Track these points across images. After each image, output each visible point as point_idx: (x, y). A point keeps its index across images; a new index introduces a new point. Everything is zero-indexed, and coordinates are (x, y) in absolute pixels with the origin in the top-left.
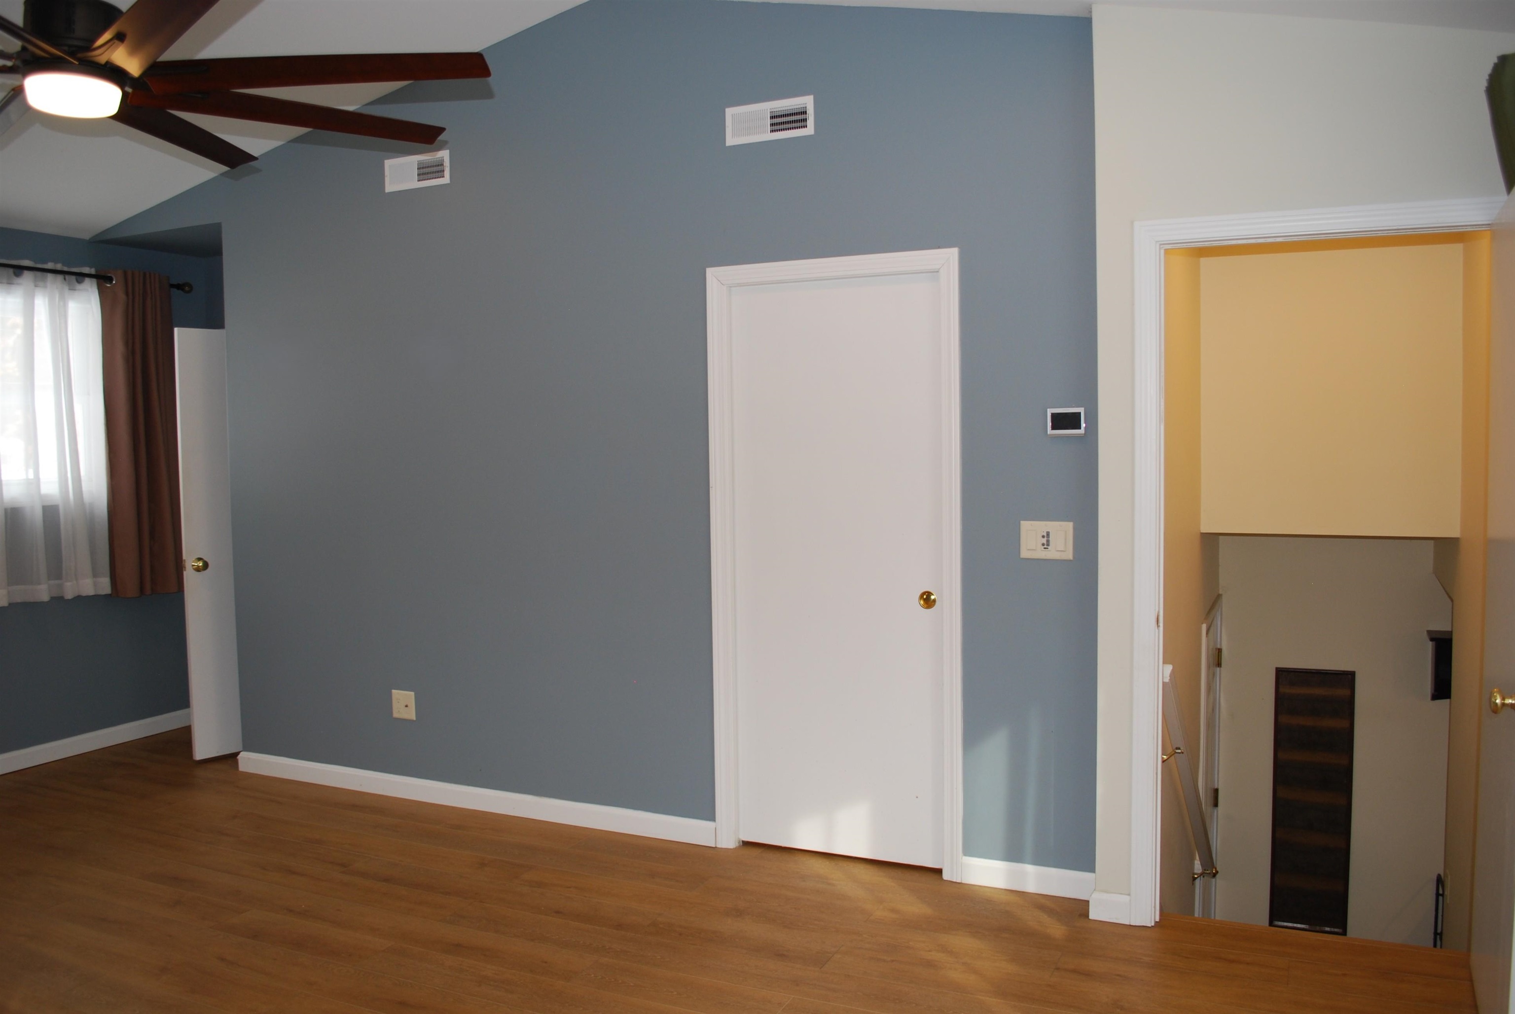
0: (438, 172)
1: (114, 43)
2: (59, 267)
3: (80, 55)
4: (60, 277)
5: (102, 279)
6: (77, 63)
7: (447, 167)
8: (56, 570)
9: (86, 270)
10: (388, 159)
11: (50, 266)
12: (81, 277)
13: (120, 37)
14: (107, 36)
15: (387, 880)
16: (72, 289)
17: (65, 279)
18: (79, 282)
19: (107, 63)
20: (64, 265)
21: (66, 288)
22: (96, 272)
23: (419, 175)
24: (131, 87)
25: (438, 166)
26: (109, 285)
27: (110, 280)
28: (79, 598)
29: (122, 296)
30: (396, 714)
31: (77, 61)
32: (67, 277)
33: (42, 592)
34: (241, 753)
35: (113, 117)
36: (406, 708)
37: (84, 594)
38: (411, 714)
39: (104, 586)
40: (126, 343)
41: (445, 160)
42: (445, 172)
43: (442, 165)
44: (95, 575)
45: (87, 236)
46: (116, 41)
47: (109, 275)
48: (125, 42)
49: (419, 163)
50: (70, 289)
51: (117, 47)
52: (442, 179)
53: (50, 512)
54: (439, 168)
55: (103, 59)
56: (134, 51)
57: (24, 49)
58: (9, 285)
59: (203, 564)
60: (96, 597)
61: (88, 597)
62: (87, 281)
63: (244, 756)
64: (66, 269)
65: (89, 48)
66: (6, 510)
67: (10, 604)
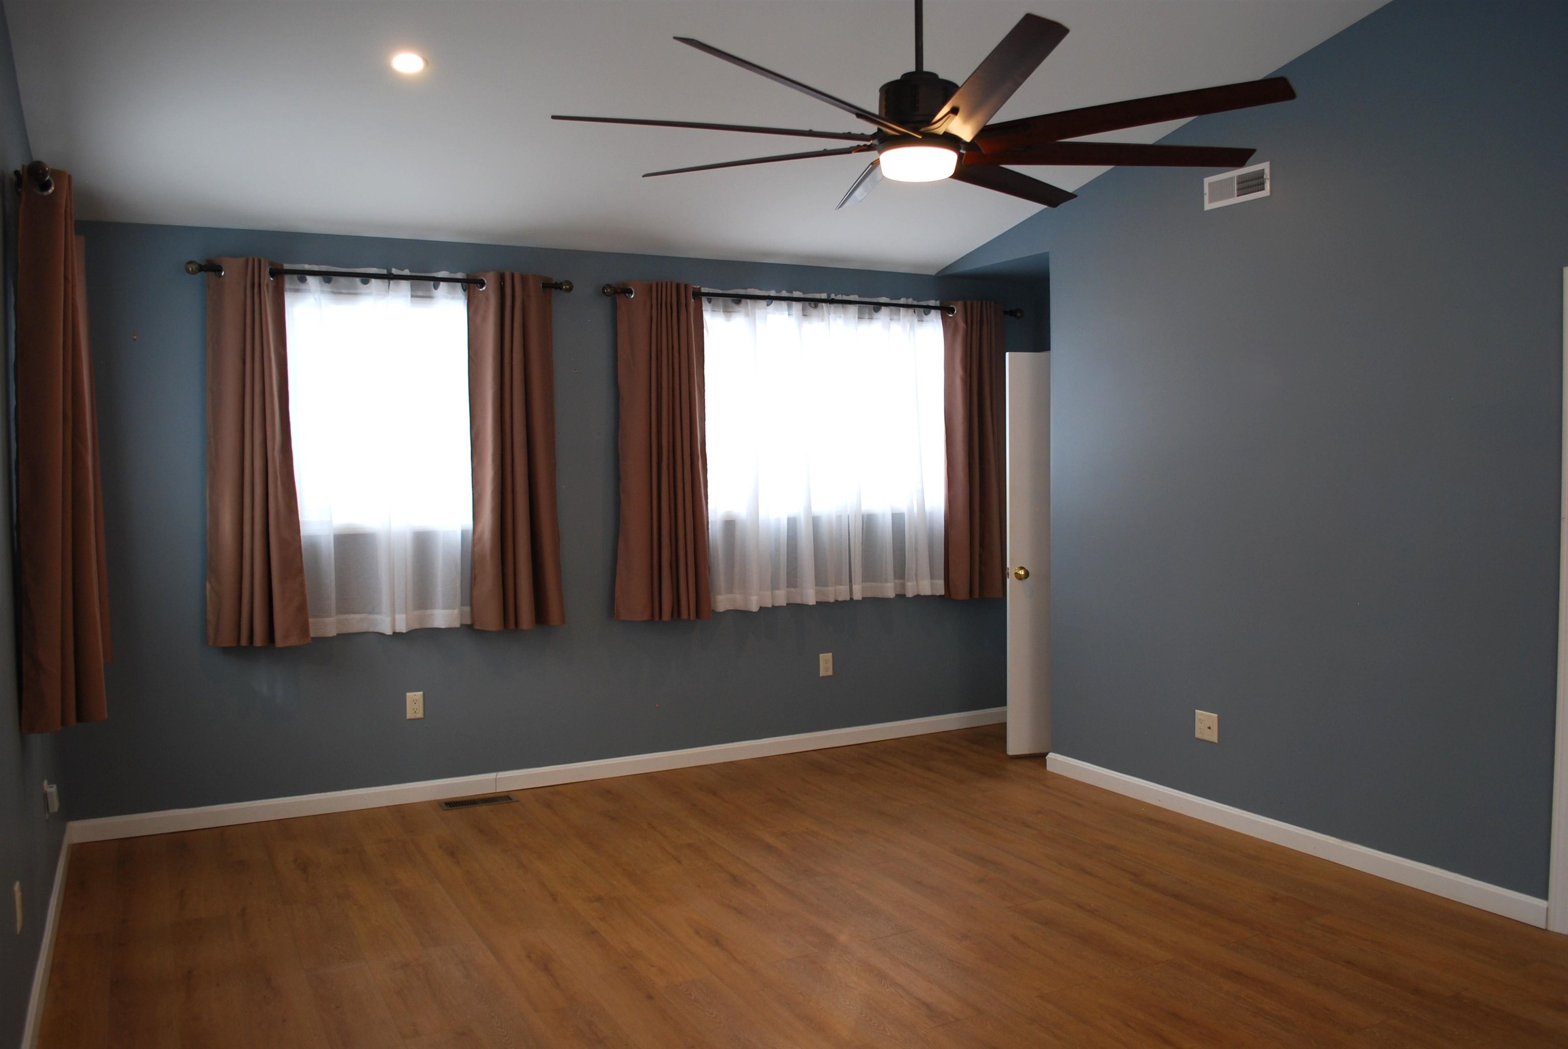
0: (1258, 185)
1: (950, 116)
2: (910, 301)
3: (922, 130)
4: (911, 311)
5: (945, 310)
6: (920, 137)
7: (1268, 179)
8: (900, 572)
9: (932, 303)
10: (1207, 177)
11: (902, 301)
12: (927, 309)
13: (954, 111)
14: (946, 109)
15: (1175, 896)
16: (921, 320)
17: (915, 312)
18: (926, 314)
19: (945, 133)
20: (914, 299)
21: (916, 319)
22: (941, 304)
23: (1238, 190)
24: (964, 150)
25: (1258, 178)
26: (951, 315)
27: (952, 311)
28: (918, 597)
29: (962, 325)
30: (1198, 735)
31: (920, 135)
32: (917, 310)
33: (889, 590)
34: (1050, 754)
35: (951, 177)
36: (1209, 730)
37: (922, 594)
38: (1212, 736)
39: (939, 588)
40: (965, 369)
41: (1265, 172)
42: (1265, 185)
43: (1262, 177)
44: (932, 577)
45: (933, 272)
46: (952, 115)
47: (952, 306)
48: (959, 114)
49: (1239, 177)
50: (918, 321)
51: (953, 119)
52: (1262, 192)
53: (898, 520)
54: (1260, 180)
55: (941, 131)
56: (968, 118)
57: (879, 129)
58: (870, 320)
59: (1025, 572)
60: (932, 597)
61: (925, 597)
62: (933, 312)
63: (1051, 756)
64: (915, 303)
65: (929, 122)
66: (863, 516)
67: (863, 598)
